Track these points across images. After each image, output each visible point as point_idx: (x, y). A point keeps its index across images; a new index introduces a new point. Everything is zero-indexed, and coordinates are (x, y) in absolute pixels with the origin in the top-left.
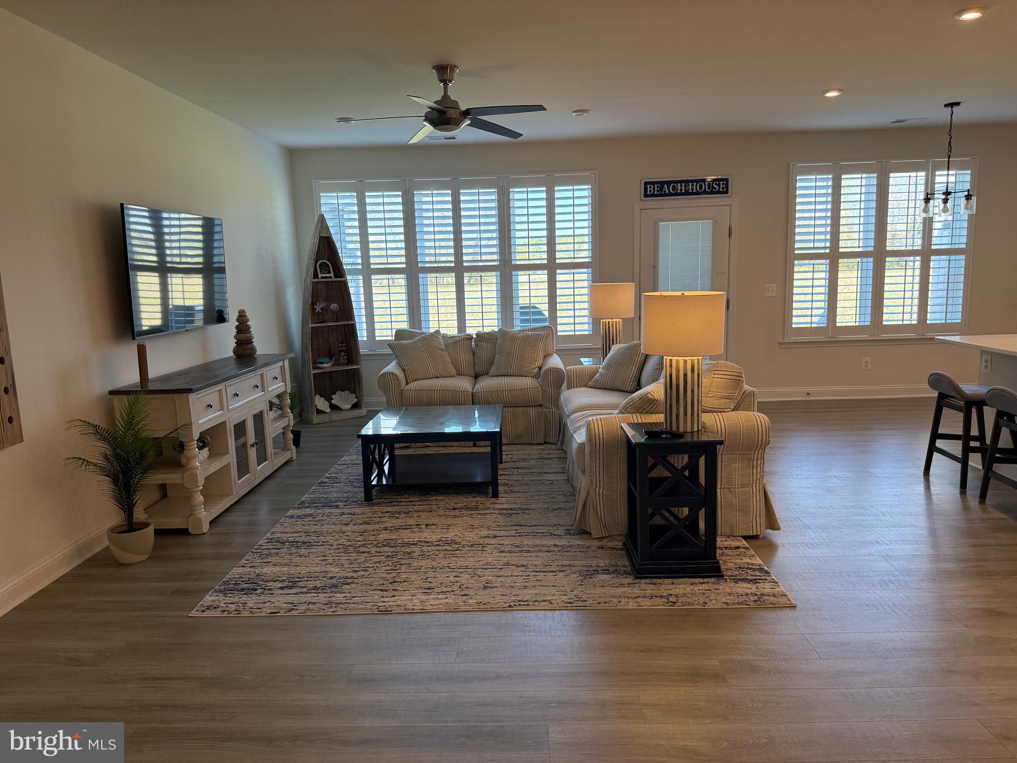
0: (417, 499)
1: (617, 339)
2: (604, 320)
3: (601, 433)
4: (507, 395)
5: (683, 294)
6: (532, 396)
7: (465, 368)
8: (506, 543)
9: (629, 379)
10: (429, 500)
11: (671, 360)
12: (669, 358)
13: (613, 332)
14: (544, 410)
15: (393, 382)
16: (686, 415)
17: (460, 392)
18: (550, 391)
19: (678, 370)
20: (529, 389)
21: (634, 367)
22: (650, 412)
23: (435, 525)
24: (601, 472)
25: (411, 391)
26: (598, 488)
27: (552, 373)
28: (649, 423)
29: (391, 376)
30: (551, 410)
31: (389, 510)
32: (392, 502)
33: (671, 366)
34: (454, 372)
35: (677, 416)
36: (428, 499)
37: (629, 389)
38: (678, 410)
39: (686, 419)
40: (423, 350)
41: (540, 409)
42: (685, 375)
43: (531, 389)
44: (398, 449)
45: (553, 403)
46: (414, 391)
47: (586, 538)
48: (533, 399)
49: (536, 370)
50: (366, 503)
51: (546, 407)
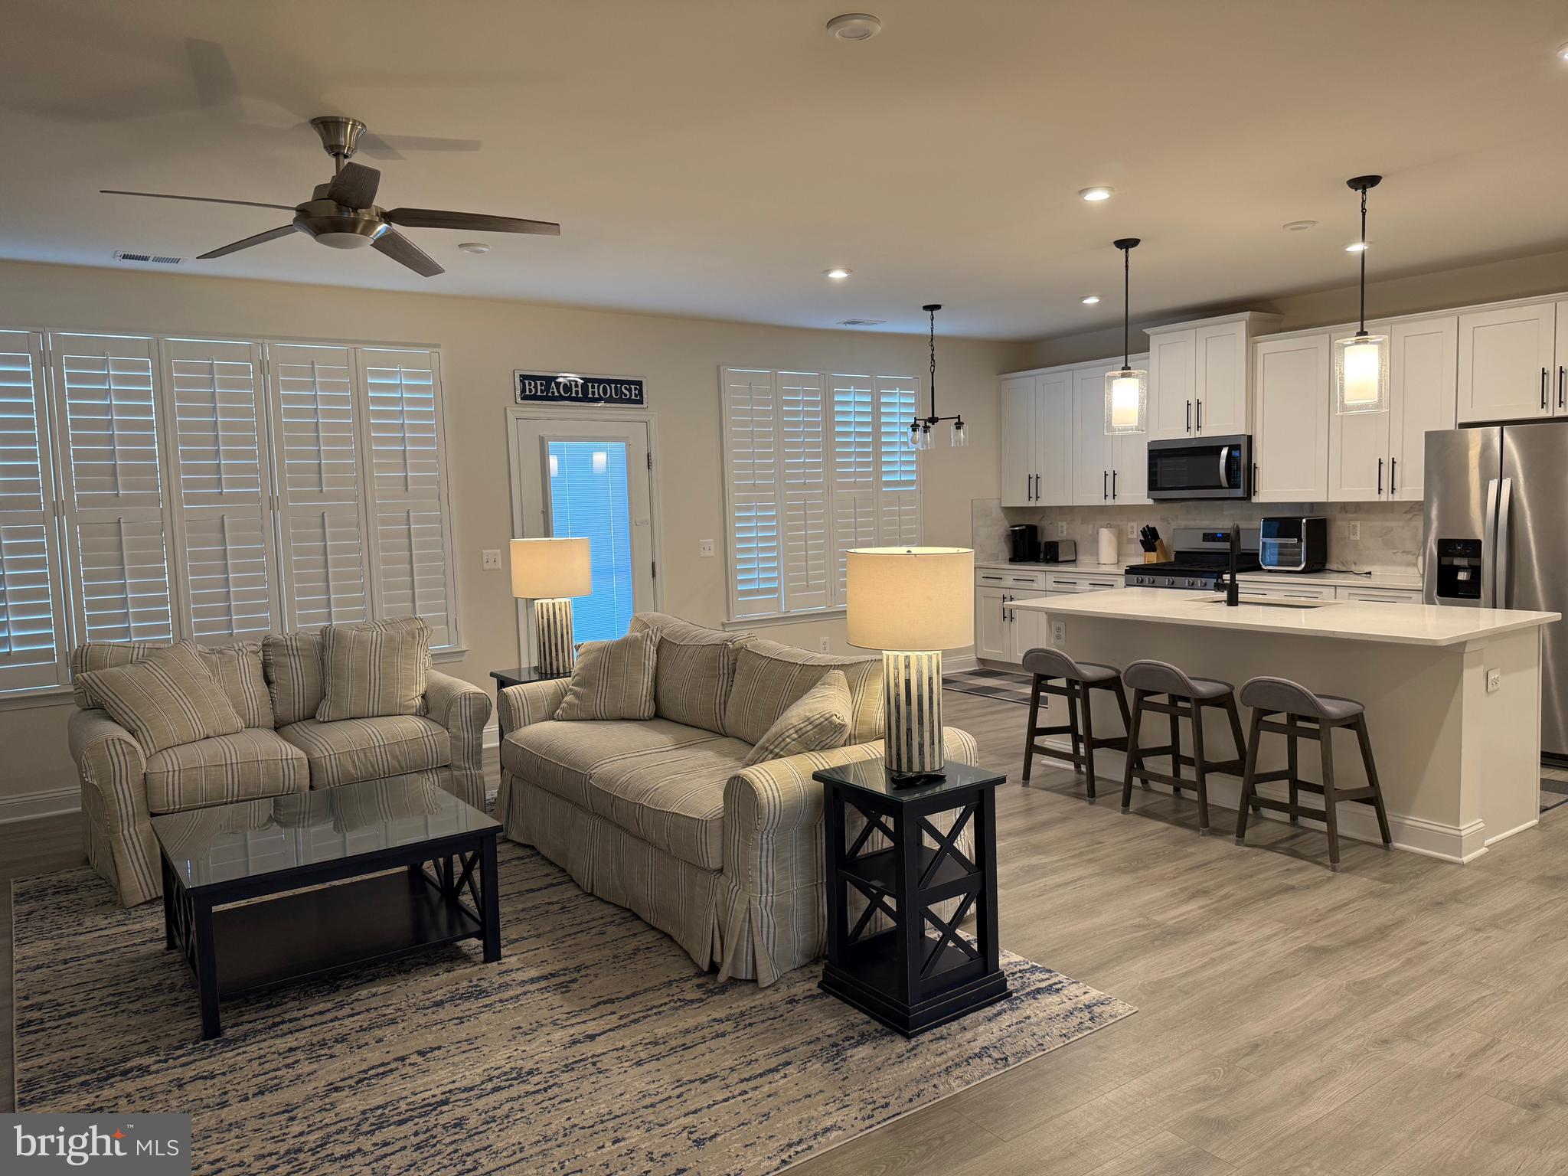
0: (329, 1005)
1: (567, 633)
2: (544, 601)
3: (776, 795)
4: (384, 756)
5: (909, 551)
6: (434, 750)
7: (256, 712)
8: (628, 1043)
12: (902, 655)
13: (561, 621)
14: (455, 773)
15: (122, 758)
17: (284, 762)
18: (466, 736)
20: (426, 739)
21: (646, 676)
22: (827, 746)
24: (770, 865)
25: (171, 774)
26: (764, 895)
27: (468, 702)
29: (118, 747)
30: (468, 772)
34: (239, 723)
37: (646, 715)
40: (171, 682)
41: (446, 774)
43: (430, 738)
45: (470, 758)
46: (177, 773)
48: (435, 756)
51: (459, 768)
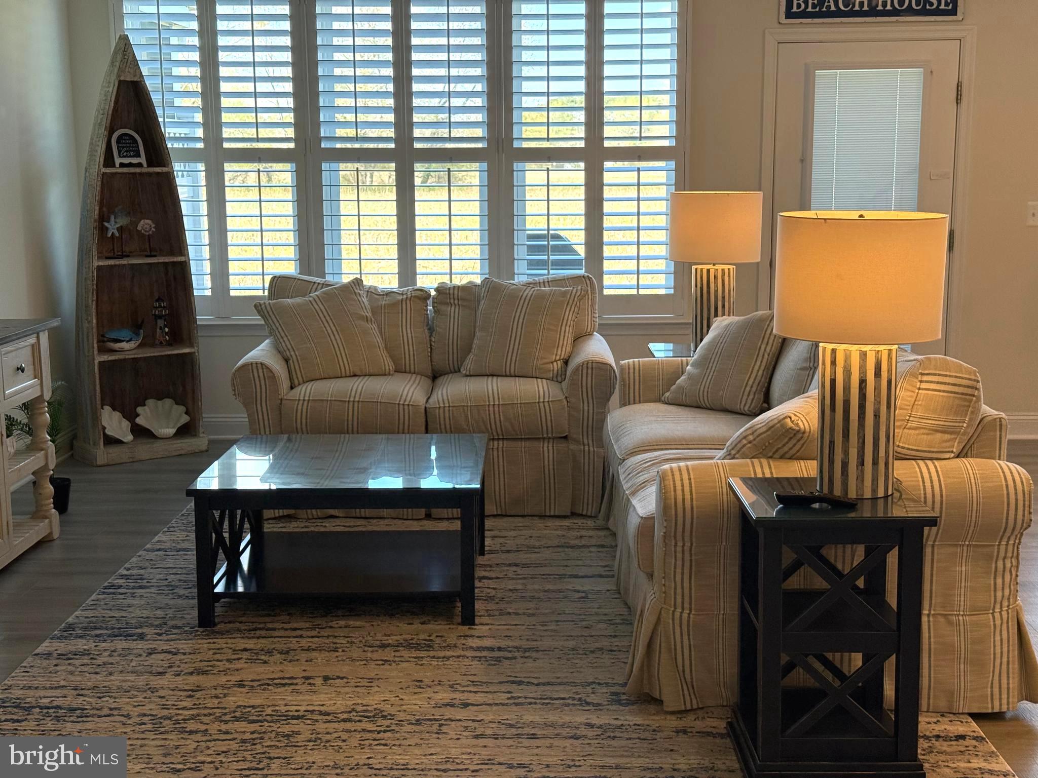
0: (307, 625)
1: (723, 306)
2: (700, 267)
3: (688, 497)
4: (497, 416)
5: (861, 216)
6: (549, 418)
7: (412, 358)
8: (487, 719)
9: (748, 389)
10: (331, 627)
11: (834, 351)
12: (830, 347)
13: (716, 291)
14: (572, 447)
15: (263, 382)
16: (863, 464)
17: (401, 407)
18: (586, 408)
19: (848, 373)
20: (541, 405)
21: (758, 363)
22: (787, 456)
23: (342, 678)
24: (686, 576)
25: (301, 402)
26: (679, 610)
27: (590, 371)
28: (787, 479)
29: (260, 371)
30: (587, 448)
31: (248, 646)
32: (255, 629)
33: (834, 363)
34: (389, 365)
35: (845, 465)
36: (330, 624)
37: (746, 408)
38: (846, 452)
39: (862, 471)
40: (328, 318)
41: (563, 445)
42: (863, 382)
43: (546, 404)
44: (270, 521)
45: (590, 433)
46: (306, 403)
47: (653, 712)
48: (549, 424)
49: (558, 366)
50: (201, 629)
51: (577, 442)
